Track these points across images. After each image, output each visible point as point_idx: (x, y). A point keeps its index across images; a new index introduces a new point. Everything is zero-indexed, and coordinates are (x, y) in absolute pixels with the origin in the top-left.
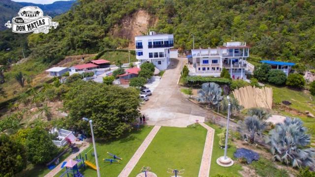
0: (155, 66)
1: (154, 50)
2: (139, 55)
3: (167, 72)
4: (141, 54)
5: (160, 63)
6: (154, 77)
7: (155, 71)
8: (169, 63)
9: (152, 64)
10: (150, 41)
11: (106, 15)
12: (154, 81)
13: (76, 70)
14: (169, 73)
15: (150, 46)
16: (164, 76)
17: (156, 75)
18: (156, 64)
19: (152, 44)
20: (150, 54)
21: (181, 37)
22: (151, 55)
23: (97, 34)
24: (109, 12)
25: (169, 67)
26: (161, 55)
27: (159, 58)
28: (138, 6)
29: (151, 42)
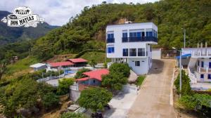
0: (131, 68)
1: (130, 46)
2: (110, 52)
3: (149, 78)
4: (112, 50)
5: (138, 64)
6: (128, 85)
7: (131, 75)
8: (151, 64)
9: (127, 65)
10: (125, 32)
11: (93, 24)
12: (128, 92)
13: (52, 68)
14: (151, 79)
15: (125, 40)
16: (144, 84)
17: (131, 83)
18: (132, 65)
19: (128, 36)
20: (124, 50)
21: (164, 36)
22: (125, 52)
23: (82, 37)
24: (96, 22)
25: (151, 71)
26: (141, 53)
27: (137, 57)
28: (120, 15)
29: (126, 34)
